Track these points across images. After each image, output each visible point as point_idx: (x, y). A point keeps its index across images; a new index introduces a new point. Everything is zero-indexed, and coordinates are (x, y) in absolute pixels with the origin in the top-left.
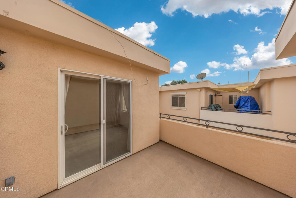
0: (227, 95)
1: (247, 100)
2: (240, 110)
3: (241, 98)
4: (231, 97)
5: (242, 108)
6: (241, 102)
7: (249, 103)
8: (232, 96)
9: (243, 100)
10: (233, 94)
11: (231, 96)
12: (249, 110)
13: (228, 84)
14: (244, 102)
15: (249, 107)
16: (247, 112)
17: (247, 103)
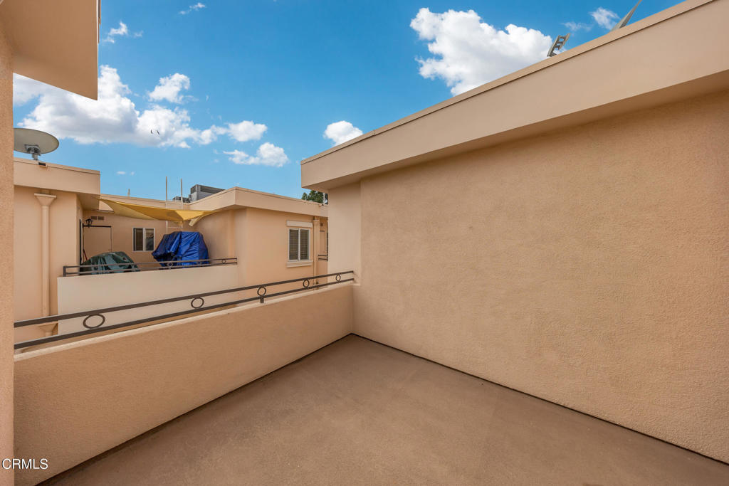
0: (126, 228)
1: (194, 241)
2: (179, 261)
3: (182, 237)
4: (138, 233)
5: (185, 258)
6: (182, 245)
7: (196, 247)
8: (142, 229)
9: (187, 240)
10: (145, 225)
11: (137, 229)
12: (197, 260)
13: (127, 195)
14: (188, 246)
15: (197, 254)
16: (193, 264)
17: (194, 247)
